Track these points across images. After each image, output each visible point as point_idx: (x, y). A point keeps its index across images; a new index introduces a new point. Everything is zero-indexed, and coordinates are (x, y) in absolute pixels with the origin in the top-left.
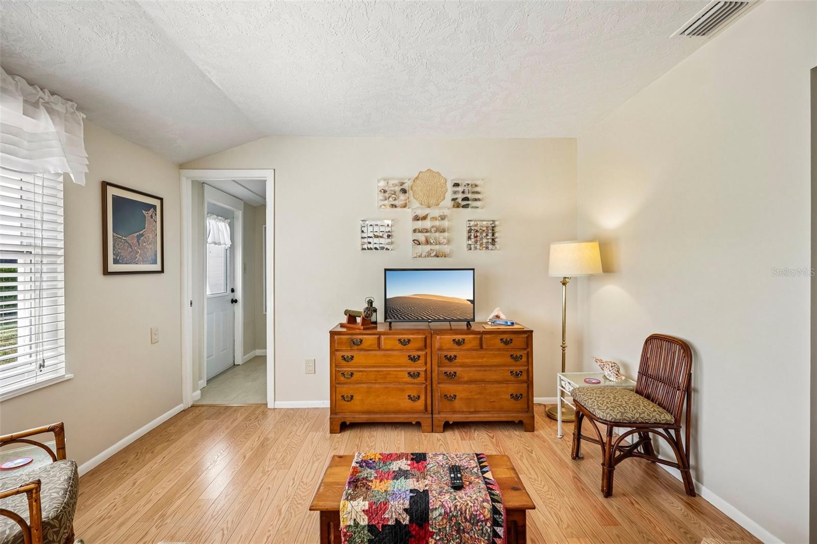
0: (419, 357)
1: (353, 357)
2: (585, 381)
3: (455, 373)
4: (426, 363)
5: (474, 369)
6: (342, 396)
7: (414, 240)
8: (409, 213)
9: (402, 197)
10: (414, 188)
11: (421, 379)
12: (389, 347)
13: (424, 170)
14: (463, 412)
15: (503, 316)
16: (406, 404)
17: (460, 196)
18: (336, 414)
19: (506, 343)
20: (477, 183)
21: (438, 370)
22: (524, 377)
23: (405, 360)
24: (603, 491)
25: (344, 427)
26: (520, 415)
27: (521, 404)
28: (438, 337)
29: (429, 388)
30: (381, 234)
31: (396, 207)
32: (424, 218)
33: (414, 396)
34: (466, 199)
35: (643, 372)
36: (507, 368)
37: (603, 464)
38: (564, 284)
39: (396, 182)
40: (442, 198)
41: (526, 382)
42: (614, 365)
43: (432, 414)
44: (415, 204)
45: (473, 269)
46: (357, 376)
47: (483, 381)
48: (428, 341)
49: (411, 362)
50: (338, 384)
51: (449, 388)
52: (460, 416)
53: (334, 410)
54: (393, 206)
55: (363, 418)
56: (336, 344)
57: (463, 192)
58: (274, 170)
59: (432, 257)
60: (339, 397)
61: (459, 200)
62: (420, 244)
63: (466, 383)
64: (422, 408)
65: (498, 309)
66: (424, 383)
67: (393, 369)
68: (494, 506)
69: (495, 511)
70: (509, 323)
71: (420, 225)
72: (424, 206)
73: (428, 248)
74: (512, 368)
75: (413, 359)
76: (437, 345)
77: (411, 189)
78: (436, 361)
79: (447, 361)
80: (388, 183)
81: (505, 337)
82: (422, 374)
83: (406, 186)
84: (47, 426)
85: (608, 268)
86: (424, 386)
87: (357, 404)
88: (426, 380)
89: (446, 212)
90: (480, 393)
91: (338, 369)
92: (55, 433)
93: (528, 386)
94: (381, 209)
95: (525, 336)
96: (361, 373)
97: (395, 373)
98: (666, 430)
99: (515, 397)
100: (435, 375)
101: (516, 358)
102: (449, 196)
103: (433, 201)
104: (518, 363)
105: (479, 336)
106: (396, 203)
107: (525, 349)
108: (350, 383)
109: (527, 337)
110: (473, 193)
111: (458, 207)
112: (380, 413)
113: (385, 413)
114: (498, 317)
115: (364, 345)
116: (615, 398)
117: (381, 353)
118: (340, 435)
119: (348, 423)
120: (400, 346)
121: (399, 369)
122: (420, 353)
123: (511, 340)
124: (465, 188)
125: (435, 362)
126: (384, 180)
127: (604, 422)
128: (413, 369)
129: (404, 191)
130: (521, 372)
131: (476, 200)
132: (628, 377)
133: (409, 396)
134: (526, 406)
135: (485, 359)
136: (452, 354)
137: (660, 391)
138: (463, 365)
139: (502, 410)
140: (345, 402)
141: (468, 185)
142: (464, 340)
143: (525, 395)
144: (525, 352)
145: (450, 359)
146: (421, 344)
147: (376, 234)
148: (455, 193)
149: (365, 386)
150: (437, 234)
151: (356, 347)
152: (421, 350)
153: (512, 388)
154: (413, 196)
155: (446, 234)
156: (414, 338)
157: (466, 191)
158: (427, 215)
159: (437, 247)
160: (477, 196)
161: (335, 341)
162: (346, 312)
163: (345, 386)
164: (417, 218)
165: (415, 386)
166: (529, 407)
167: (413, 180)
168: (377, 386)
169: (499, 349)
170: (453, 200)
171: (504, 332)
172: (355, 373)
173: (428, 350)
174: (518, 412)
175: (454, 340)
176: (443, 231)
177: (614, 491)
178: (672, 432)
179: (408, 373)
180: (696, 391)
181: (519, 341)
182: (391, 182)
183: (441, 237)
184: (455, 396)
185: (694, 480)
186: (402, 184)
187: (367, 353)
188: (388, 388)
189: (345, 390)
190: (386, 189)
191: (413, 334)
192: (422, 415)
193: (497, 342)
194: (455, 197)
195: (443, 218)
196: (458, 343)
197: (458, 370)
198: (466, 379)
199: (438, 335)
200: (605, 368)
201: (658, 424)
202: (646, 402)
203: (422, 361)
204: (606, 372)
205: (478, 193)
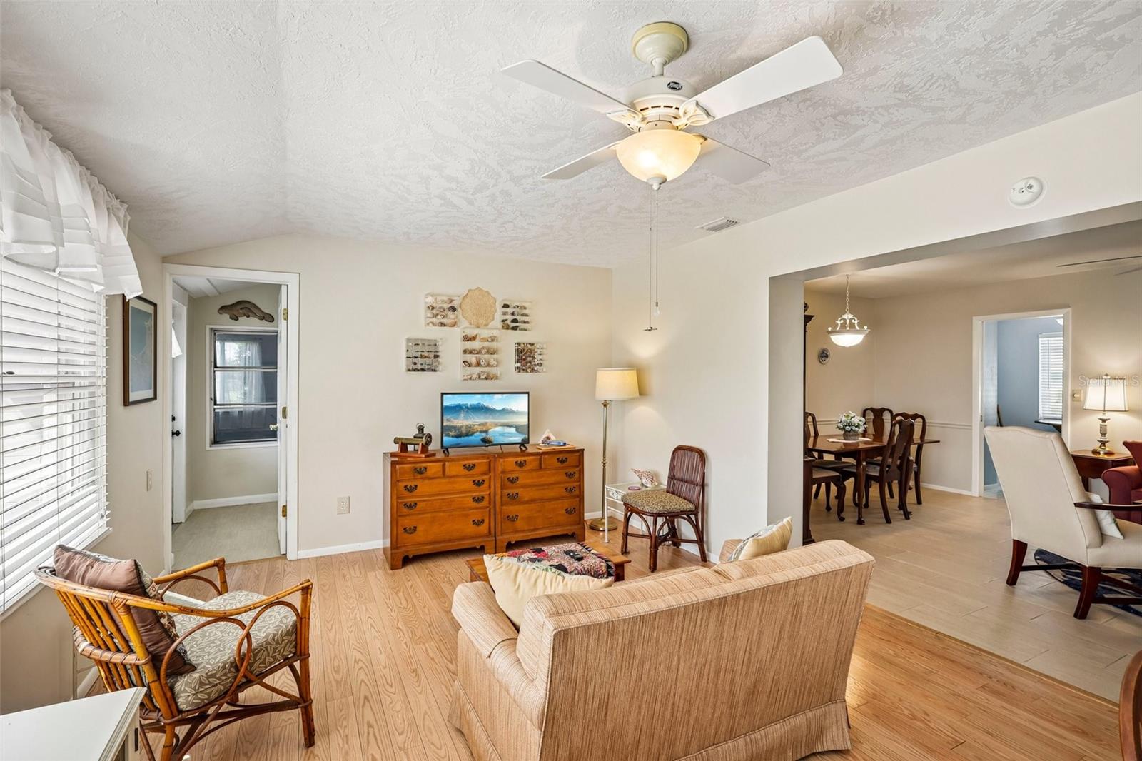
0: (483, 481)
1: (416, 486)
2: (629, 489)
3: (517, 494)
4: (490, 487)
5: (534, 489)
6: (405, 529)
7: (464, 362)
8: (457, 333)
9: (451, 315)
10: (463, 306)
11: (485, 503)
12: (454, 473)
13: (474, 288)
14: (523, 531)
15: (553, 438)
16: (471, 529)
17: (510, 318)
18: (397, 548)
19: (562, 461)
20: (526, 305)
21: (501, 492)
22: (577, 492)
23: (470, 485)
24: (650, 568)
25: (407, 561)
26: (572, 527)
27: (573, 517)
28: (502, 460)
29: (492, 511)
30: (426, 354)
31: (445, 325)
32: (474, 338)
33: (478, 521)
34: (515, 321)
35: (672, 477)
36: (562, 485)
37: (650, 548)
38: (605, 406)
39: (445, 298)
40: (491, 318)
41: (578, 497)
42: (649, 474)
43: (495, 536)
44: (465, 324)
45: (528, 393)
46: (420, 506)
47: (542, 500)
48: (492, 465)
49: (476, 487)
50: (400, 516)
51: (512, 509)
52: (521, 535)
53: (395, 545)
54: (442, 324)
55: (426, 549)
56: (398, 475)
57: (513, 314)
58: (300, 274)
59: (482, 379)
60: (401, 530)
61: (508, 322)
62: (469, 366)
63: (527, 502)
64: (486, 531)
65: (548, 430)
66: (487, 507)
67: (458, 496)
68: (607, 564)
69: (608, 567)
70: (562, 444)
71: (469, 345)
72: (472, 326)
73: (478, 370)
74: (567, 485)
75: (478, 484)
76: (500, 468)
77: (460, 307)
78: (500, 484)
79: (509, 483)
80: (435, 299)
81: (561, 456)
82: (487, 498)
83: (455, 304)
84: (211, 562)
85: (642, 392)
86: (488, 509)
87: (420, 536)
88: (490, 503)
89: (496, 333)
90: (539, 511)
91: (400, 501)
92: (218, 568)
93: (580, 501)
94: (427, 327)
95: (578, 454)
96: (424, 503)
97: (460, 499)
98: (688, 516)
99: (569, 512)
100: (498, 498)
101: (570, 475)
102: (498, 317)
103: (482, 321)
104: (572, 479)
105: (539, 457)
106: (445, 321)
107: (577, 466)
108: (412, 515)
109: (580, 456)
110: (523, 315)
111: (507, 329)
112: (445, 541)
113: (450, 540)
114: (548, 438)
115: (429, 473)
116: (656, 497)
117: (447, 480)
118: (403, 570)
119: (410, 557)
120: (465, 472)
121: (463, 495)
122: (484, 477)
123: (566, 458)
124: (514, 310)
125: (498, 485)
126: (432, 296)
127: (651, 514)
128: (477, 494)
129: (453, 309)
130: (574, 488)
131: (525, 322)
132: (660, 483)
133: (474, 521)
134: (578, 519)
135: (543, 479)
136: (515, 476)
137: (684, 490)
138: (524, 486)
139: (558, 525)
140: (408, 535)
141: (518, 307)
142: (525, 461)
143: (577, 508)
144: (578, 469)
145: (513, 481)
146: (485, 468)
147: (423, 354)
148: (505, 314)
149: (429, 515)
150: (487, 356)
151: (419, 476)
152: (485, 474)
153: (567, 504)
154: (463, 315)
155: (495, 356)
156: (479, 463)
157: (516, 313)
158: (477, 335)
159: (487, 369)
160: (525, 319)
161: (396, 471)
162: (396, 441)
163: (408, 517)
164: (467, 339)
165: (479, 510)
166: (581, 520)
167: (461, 297)
168: (441, 514)
169: (556, 468)
170: (503, 321)
171: (560, 452)
172: (418, 503)
173: (492, 474)
174: (571, 525)
175: (516, 462)
176: (493, 353)
177: (658, 567)
178: (693, 517)
179: (473, 498)
180: (707, 485)
181: (572, 459)
182: (439, 298)
183: (492, 359)
184: (517, 516)
185: (706, 552)
186: (451, 301)
187: (431, 481)
188: (452, 515)
189: (407, 522)
190: (434, 305)
191: (477, 459)
192: (486, 539)
193: (554, 461)
194: (505, 317)
195: (493, 339)
196: (521, 465)
197: (520, 491)
198: (526, 499)
199: (501, 458)
200: (642, 478)
201: (683, 512)
202: (677, 498)
203: (486, 485)
204: (644, 481)
205: (527, 315)
